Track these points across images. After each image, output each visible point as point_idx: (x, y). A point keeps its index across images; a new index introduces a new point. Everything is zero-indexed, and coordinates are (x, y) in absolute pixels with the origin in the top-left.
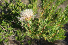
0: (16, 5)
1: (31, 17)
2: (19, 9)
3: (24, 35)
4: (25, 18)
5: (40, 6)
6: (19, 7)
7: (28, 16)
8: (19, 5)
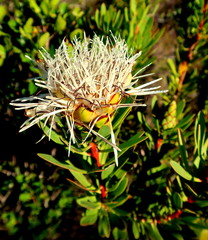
0: (18, 13)
1: (118, 98)
2: (35, 39)
3: (63, 202)
4: (72, 109)
5: (161, 20)
6: (37, 23)
7: (94, 89)
8: (37, 10)
